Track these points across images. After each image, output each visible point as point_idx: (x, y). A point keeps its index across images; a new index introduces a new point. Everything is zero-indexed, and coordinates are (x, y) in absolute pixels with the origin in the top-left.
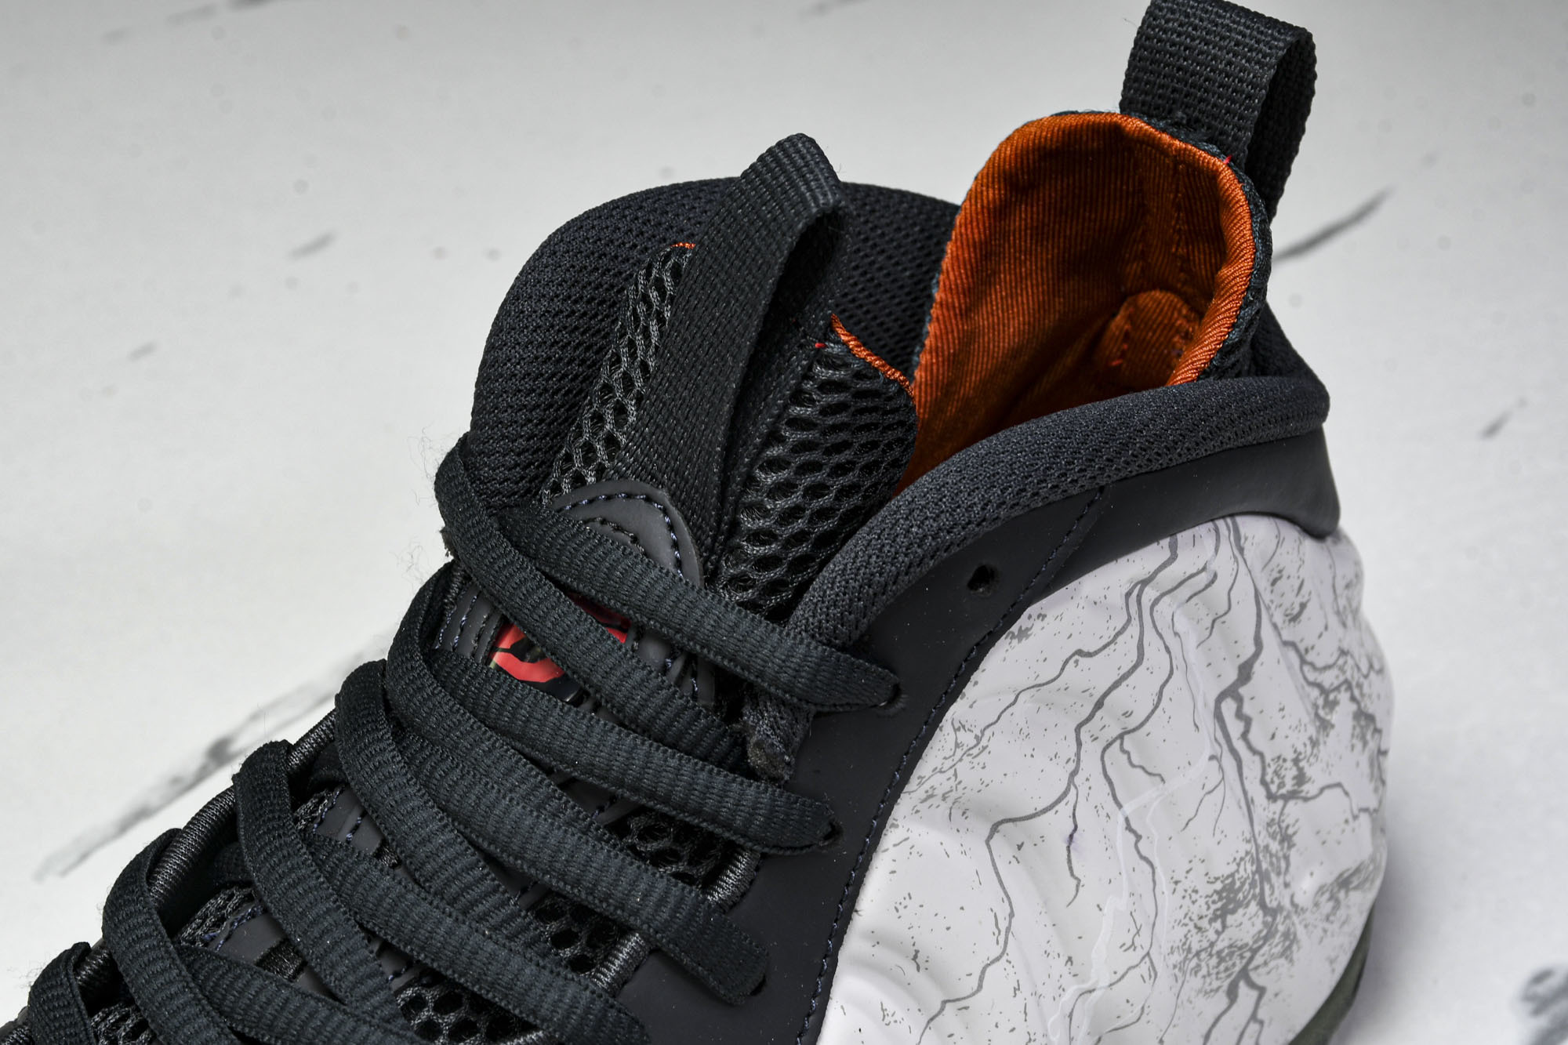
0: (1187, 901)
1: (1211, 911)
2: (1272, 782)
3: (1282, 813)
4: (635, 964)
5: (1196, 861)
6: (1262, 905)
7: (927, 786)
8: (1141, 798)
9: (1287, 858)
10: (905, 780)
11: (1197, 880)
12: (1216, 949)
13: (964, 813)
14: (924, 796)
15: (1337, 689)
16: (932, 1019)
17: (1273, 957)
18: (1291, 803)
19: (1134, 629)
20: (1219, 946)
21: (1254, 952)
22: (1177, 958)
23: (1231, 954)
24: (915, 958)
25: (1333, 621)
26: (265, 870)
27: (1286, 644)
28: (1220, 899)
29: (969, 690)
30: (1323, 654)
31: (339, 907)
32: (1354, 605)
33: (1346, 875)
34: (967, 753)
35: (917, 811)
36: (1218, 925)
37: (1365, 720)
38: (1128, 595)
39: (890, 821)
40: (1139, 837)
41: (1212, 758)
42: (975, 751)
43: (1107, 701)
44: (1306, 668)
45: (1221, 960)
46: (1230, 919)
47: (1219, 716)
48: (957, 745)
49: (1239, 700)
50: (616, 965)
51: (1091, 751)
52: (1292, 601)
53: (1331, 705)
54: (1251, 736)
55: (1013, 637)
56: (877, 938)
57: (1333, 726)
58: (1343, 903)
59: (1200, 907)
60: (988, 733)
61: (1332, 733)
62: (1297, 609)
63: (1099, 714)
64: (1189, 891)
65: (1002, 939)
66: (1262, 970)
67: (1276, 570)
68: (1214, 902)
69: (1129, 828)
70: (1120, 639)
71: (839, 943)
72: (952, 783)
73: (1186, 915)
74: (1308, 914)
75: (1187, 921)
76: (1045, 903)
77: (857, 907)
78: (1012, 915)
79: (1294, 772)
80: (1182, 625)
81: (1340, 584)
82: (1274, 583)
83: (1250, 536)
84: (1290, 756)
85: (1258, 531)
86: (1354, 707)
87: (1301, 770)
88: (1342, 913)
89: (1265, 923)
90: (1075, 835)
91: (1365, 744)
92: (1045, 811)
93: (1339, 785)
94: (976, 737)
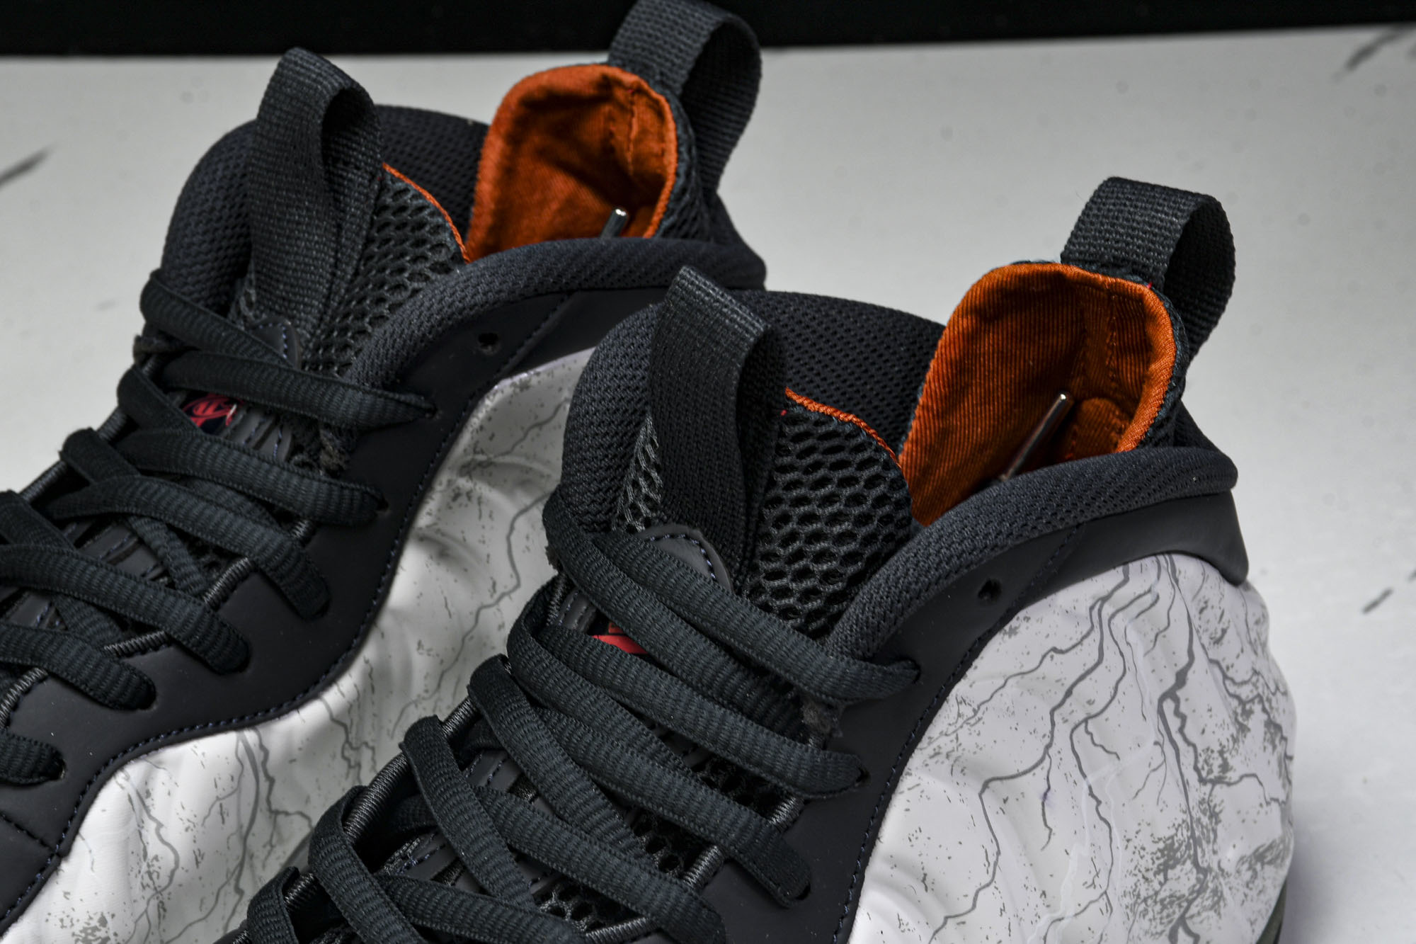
0: (1137, 856)
1: (1156, 866)
2: (1203, 768)
3: (1210, 795)
4: (713, 871)
5: (1144, 826)
6: (1196, 864)
7: (935, 745)
8: (1102, 770)
9: (1215, 831)
10: (919, 739)
11: (1144, 839)
12: (1159, 898)
13: (962, 771)
14: (932, 753)
15: (1252, 701)
16: (937, 932)
17: (1205, 909)
18: (1218, 787)
19: (1096, 635)
20: (1162, 895)
21: (1190, 903)
22: (1128, 900)
23: (1171, 903)
24: (924, 880)
25: (1248, 648)
26: (439, 804)
27: (1212, 661)
28: (1163, 856)
29: (971, 673)
30: (1241, 671)
31: (494, 832)
32: (1263, 638)
33: (1261, 850)
34: (966, 722)
35: (927, 765)
36: (1161, 877)
37: (1274, 730)
38: (1092, 608)
39: (906, 769)
40: (1099, 802)
41: (1156, 743)
42: (972, 721)
43: (1075, 690)
44: (1228, 682)
45: (1164, 907)
46: (1171, 873)
47: (1161, 713)
48: (959, 715)
49: (1177, 701)
50: (700, 870)
51: (1062, 731)
52: (1216, 627)
53: (1248, 714)
54: (1186, 731)
55: (1005, 633)
56: (895, 862)
57: (1249, 730)
58: (1260, 874)
59: (1146, 862)
60: (983, 708)
61: (1249, 735)
62: (1219, 634)
63: (1068, 701)
64: (1139, 848)
65: (991, 870)
66: (1197, 919)
67: (1203, 601)
68: (1158, 858)
69: (1091, 794)
70: (1086, 642)
71: (866, 864)
72: (954, 744)
73: (1136, 867)
74: (1232, 878)
75: (1137, 872)
76: (1025, 847)
77: (880, 835)
78: (999, 853)
79: (1220, 761)
80: (1133, 636)
81: (1251, 621)
82: (1201, 611)
83: (1182, 570)
84: (1217, 748)
85: (1189, 568)
86: (1265, 717)
87: (1225, 760)
88: (1258, 882)
89: (1198, 879)
90: (1049, 794)
91: (1274, 747)
92: (1025, 773)
93: (1254, 775)
94: (974, 710)
